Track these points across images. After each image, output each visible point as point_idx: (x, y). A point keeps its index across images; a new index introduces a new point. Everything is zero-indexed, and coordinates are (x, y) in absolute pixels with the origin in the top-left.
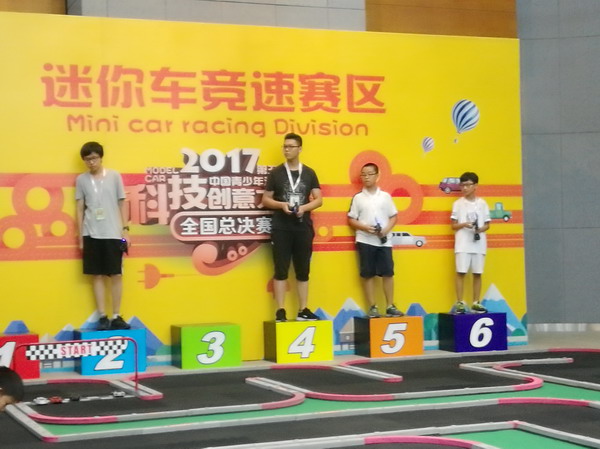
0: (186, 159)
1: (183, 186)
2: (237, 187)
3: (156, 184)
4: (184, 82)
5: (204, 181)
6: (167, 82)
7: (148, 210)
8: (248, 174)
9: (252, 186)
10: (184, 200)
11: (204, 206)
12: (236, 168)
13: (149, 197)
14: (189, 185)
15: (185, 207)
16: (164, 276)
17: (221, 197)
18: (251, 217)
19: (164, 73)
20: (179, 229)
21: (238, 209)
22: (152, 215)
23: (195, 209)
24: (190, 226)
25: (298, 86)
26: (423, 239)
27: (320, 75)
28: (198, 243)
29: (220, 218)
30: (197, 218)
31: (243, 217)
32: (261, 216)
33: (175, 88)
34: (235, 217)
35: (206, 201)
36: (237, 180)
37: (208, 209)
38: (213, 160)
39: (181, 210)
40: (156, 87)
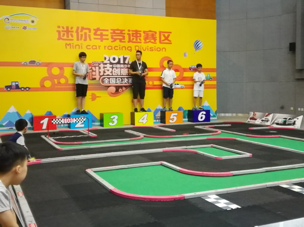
0: (105, 59)
1: (104, 67)
2: (122, 68)
3: (95, 67)
4: (104, 33)
5: (111, 66)
6: (99, 33)
7: (92, 75)
8: (126, 64)
9: (127, 68)
10: (104, 72)
11: (111, 74)
12: (122, 62)
13: (93, 71)
14: (106, 67)
15: (105, 74)
16: (98, 97)
17: (117, 71)
18: (127, 78)
19: (98, 29)
20: (103, 82)
21: (122, 75)
22: (94, 77)
23: (108, 75)
24: (106, 81)
25: (143, 35)
26: (183, 86)
27: (150, 31)
28: (109, 86)
29: (116, 78)
30: (109, 78)
31: (124, 78)
32: (130, 78)
33: (101, 35)
34: (121, 78)
35: (112, 72)
36: (122, 66)
37: (112, 75)
38: (114, 59)
39: (104, 75)
40: (95, 34)
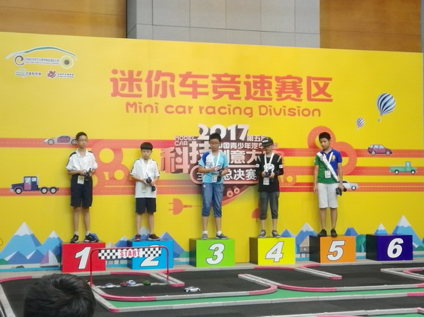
0: (201, 131)
2: (233, 149)
3: (181, 147)
4: (200, 81)
6: (190, 81)
7: (176, 163)
8: (241, 141)
9: (244, 149)
12: (233, 137)
13: (177, 155)
14: (203, 148)
16: (186, 206)
18: (242, 169)
19: (189, 75)
20: (196, 177)
21: (234, 164)
22: (178, 167)
25: (274, 84)
26: (356, 185)
27: (289, 78)
31: (237, 169)
32: (249, 168)
33: (195, 85)
34: (232, 169)
36: (234, 145)
40: (183, 84)
